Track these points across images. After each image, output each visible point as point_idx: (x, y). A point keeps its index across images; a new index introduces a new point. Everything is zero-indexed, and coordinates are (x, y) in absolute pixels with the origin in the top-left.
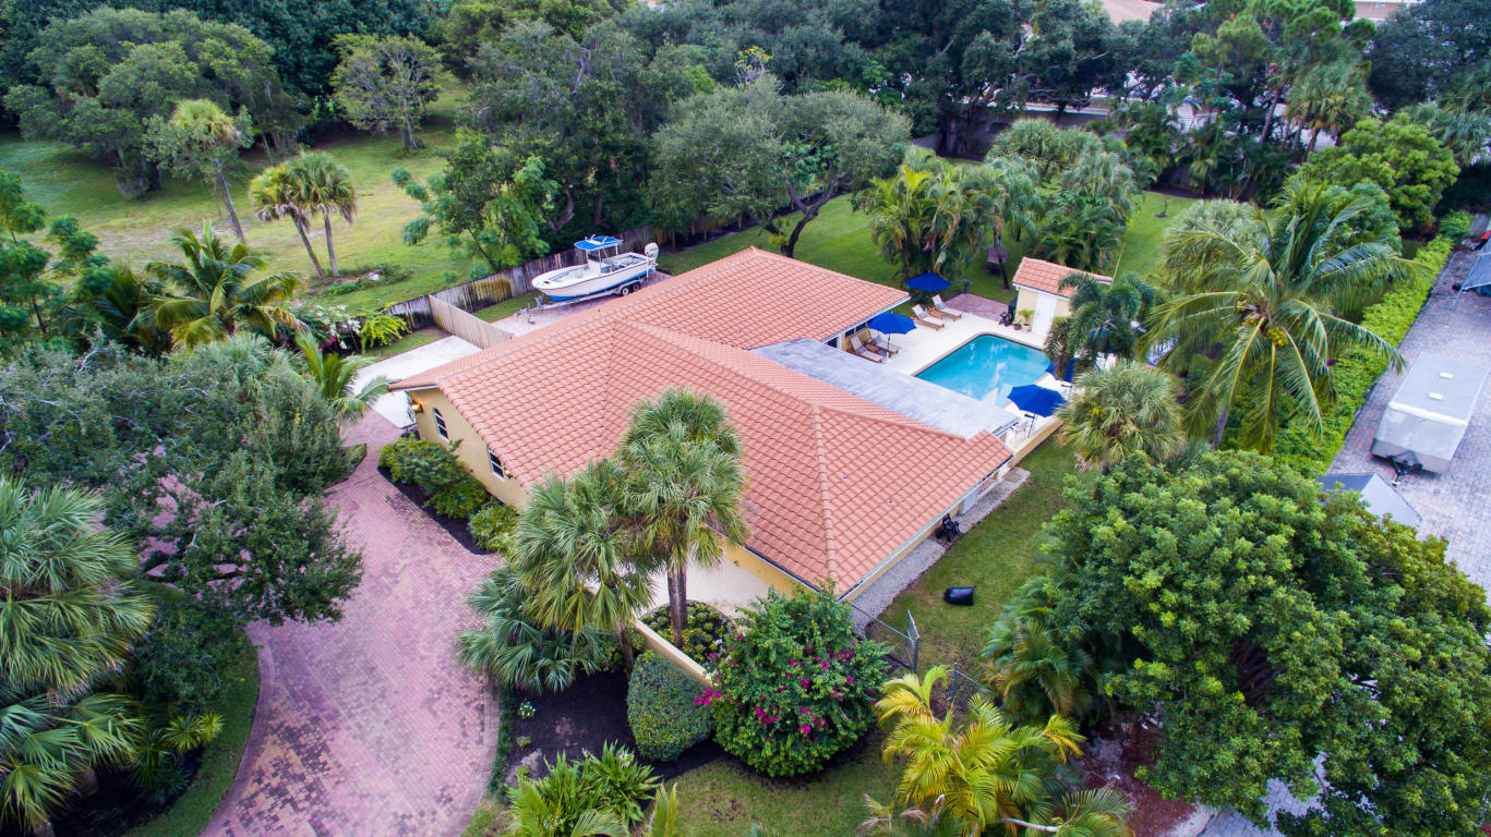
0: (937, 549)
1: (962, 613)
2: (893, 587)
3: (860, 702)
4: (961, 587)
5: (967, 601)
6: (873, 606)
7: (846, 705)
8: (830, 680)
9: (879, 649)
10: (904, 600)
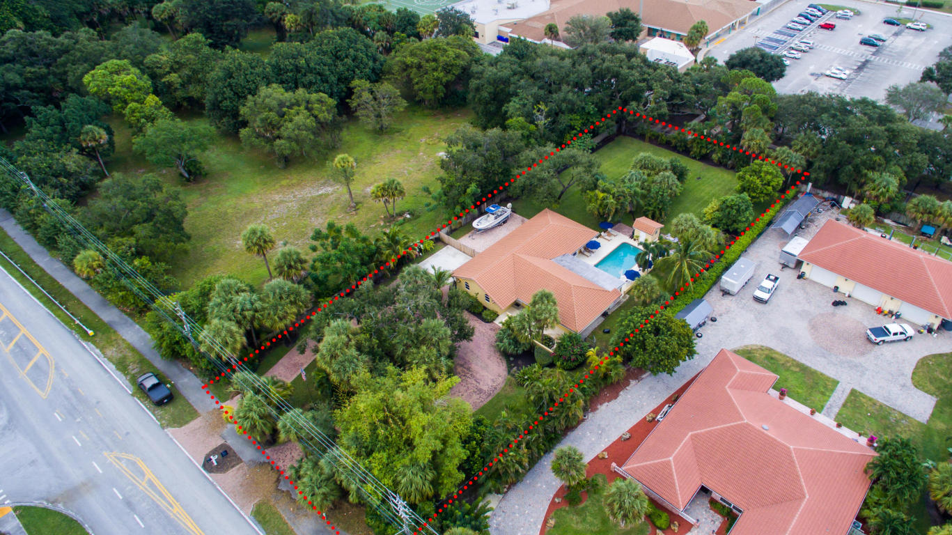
0: (603, 319)
1: (607, 335)
2: (591, 330)
3: (583, 354)
4: (607, 328)
5: (608, 332)
6: (586, 334)
7: (580, 355)
8: (577, 350)
9: (586, 344)
10: (594, 333)
